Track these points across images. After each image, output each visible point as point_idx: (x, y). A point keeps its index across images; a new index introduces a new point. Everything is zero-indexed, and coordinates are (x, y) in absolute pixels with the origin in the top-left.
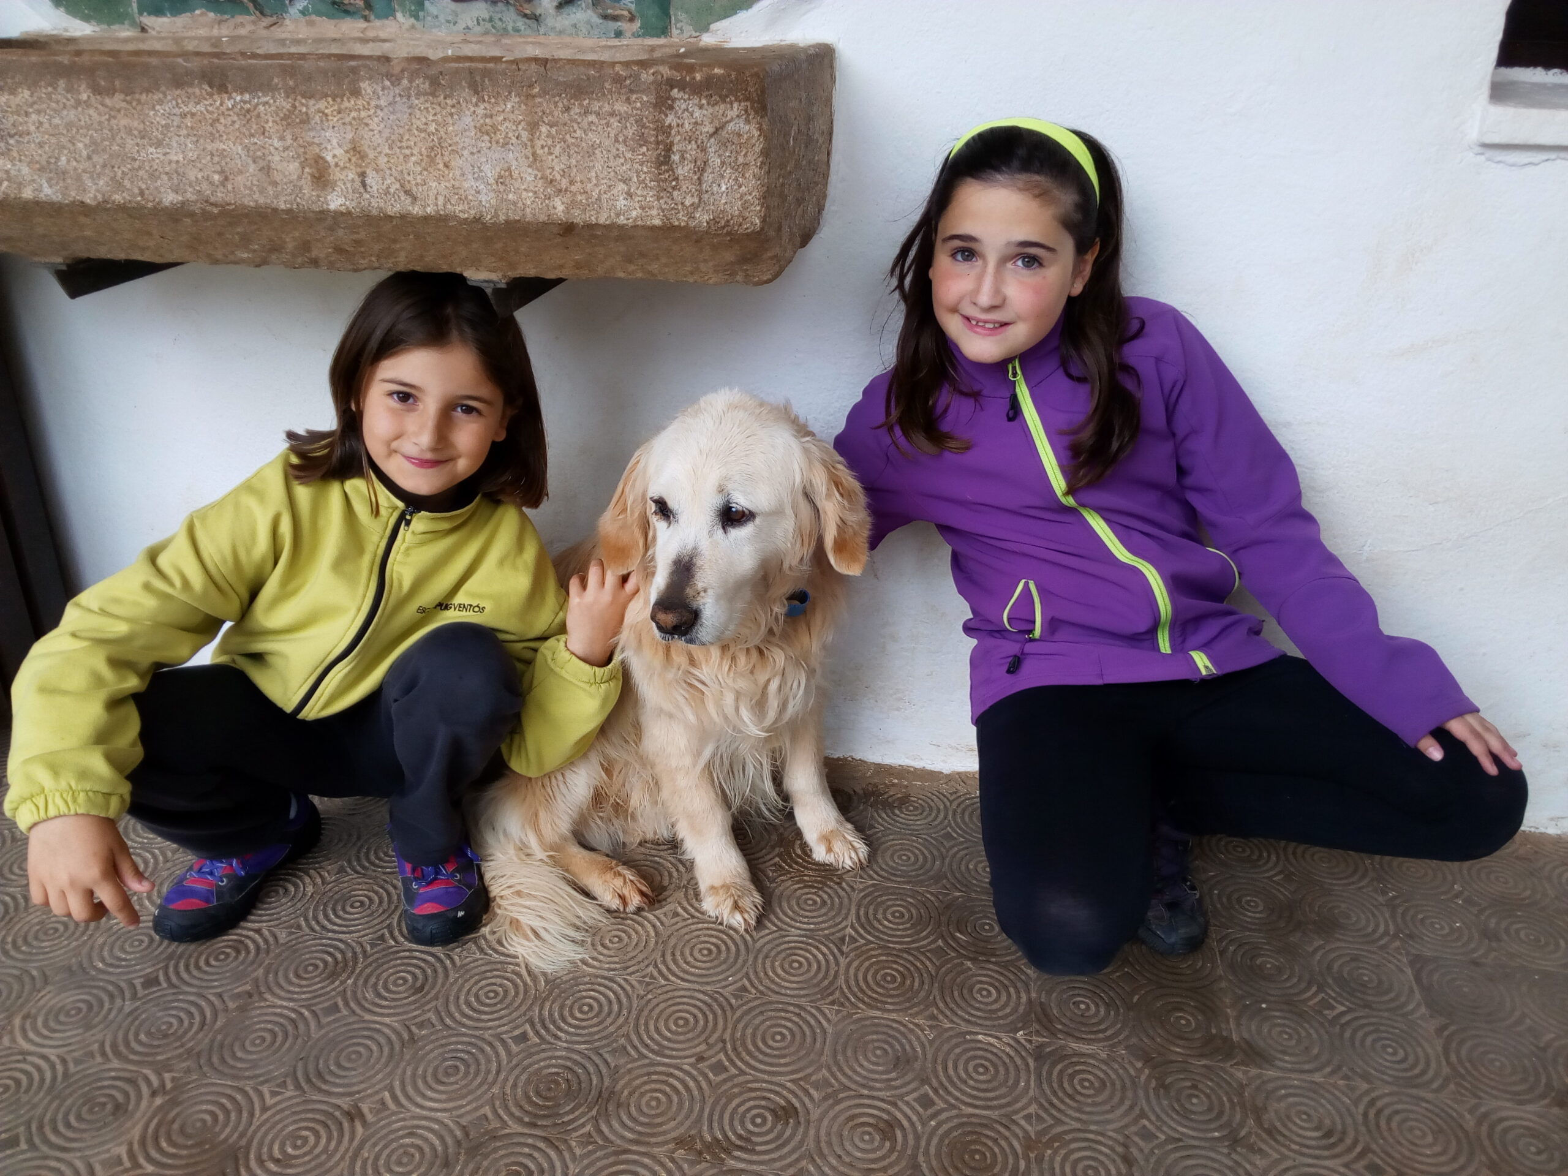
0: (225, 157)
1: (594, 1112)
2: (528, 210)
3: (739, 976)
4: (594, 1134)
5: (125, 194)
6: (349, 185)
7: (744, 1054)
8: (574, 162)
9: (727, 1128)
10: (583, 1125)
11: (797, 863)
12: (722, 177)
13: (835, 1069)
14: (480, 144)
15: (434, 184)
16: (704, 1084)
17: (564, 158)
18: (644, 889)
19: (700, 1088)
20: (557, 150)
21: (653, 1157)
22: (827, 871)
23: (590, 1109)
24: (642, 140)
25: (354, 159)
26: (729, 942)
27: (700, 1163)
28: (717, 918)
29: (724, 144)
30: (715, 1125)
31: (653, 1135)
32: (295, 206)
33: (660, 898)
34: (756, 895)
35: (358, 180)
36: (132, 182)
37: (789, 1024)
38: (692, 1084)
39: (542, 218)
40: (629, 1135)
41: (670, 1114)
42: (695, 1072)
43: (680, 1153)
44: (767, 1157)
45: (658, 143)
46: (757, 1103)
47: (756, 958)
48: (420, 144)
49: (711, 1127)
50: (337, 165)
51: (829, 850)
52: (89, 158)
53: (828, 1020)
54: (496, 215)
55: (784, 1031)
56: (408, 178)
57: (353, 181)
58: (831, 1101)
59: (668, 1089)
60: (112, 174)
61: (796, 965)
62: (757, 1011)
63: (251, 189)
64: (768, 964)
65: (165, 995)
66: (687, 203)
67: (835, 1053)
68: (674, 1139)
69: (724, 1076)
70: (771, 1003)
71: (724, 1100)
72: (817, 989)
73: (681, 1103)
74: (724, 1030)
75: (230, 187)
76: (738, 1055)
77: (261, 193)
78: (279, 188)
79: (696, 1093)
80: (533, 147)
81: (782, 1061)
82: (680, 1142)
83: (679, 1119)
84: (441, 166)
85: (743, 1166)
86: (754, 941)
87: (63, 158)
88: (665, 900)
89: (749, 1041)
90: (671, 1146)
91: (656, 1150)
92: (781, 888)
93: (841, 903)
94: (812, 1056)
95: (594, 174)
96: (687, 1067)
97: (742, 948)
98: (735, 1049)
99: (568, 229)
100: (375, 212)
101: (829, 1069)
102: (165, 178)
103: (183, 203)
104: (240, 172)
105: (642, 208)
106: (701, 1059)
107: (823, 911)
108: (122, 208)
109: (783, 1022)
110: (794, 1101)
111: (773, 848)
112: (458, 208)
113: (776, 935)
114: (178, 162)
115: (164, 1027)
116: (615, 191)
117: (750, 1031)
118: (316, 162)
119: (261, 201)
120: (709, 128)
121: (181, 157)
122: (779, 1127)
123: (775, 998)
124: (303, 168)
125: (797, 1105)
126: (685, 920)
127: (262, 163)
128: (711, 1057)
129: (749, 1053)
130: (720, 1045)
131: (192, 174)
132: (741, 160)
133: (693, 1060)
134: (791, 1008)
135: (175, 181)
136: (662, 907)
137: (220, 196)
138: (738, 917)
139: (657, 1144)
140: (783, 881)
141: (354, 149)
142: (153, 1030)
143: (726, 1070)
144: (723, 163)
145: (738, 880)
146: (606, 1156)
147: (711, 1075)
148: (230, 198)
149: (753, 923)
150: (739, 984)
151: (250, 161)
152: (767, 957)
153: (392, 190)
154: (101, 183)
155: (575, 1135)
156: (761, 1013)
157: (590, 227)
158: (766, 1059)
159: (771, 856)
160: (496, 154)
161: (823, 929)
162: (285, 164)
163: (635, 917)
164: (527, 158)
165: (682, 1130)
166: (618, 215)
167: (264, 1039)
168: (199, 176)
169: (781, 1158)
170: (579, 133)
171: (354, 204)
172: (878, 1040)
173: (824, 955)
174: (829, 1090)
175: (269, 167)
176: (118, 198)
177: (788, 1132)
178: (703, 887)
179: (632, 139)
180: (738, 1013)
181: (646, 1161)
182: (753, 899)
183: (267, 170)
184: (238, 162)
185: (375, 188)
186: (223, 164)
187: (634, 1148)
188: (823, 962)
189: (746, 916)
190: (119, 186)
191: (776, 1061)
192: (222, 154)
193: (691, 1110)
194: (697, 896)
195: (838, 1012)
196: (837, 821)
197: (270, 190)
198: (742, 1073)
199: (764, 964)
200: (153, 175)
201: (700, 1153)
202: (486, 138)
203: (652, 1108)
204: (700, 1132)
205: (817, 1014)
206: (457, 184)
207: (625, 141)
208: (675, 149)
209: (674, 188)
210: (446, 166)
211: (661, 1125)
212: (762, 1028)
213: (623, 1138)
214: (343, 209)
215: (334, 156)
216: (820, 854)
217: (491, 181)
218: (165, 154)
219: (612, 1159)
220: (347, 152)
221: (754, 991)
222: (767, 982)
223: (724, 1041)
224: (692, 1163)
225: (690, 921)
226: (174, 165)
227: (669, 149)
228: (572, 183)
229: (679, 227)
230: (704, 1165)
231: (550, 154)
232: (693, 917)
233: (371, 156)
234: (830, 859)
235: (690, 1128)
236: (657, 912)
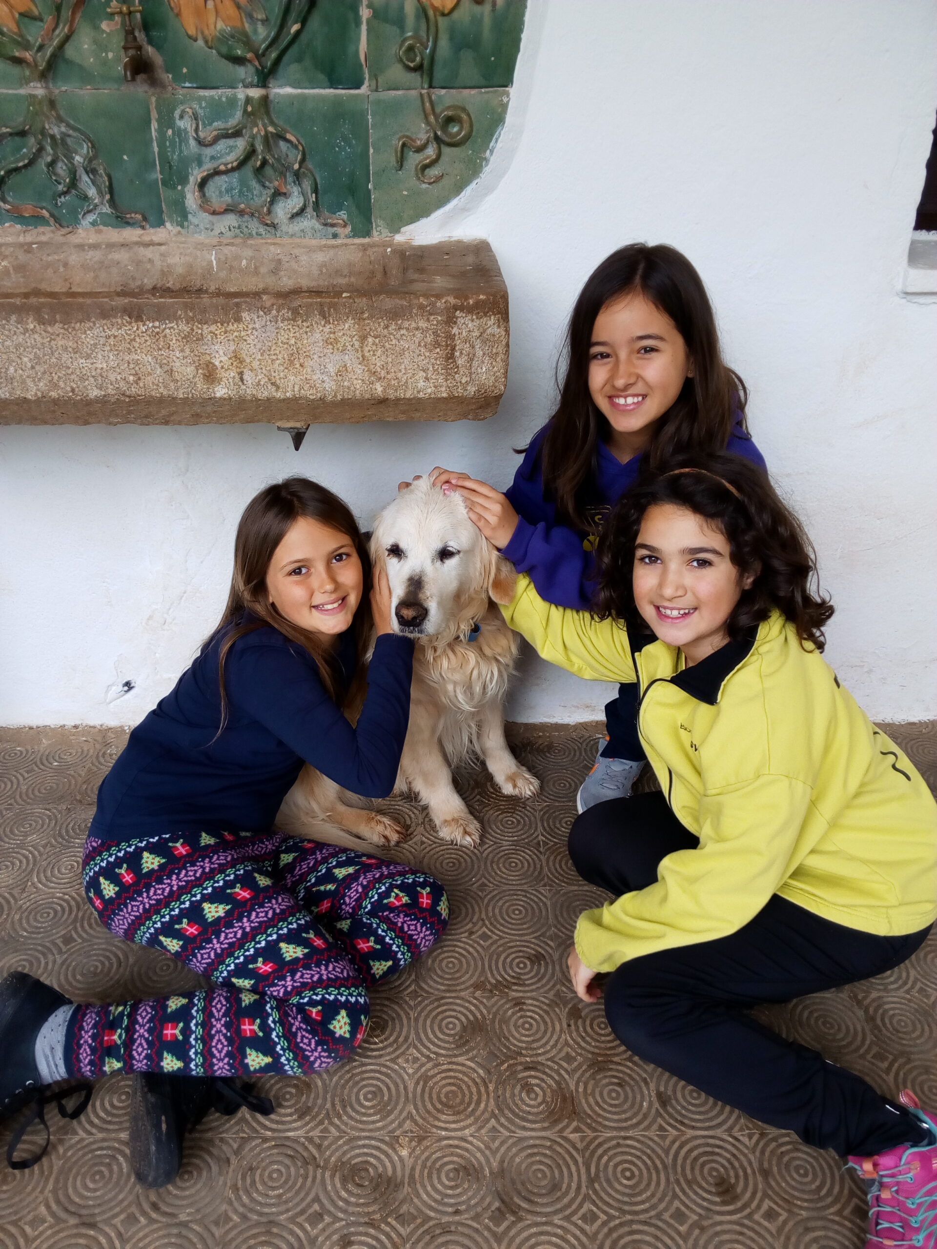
0: (138, 364)
1: (413, 977)
2: (358, 392)
3: (478, 876)
4: (418, 990)
5: (59, 391)
6: (231, 380)
7: (498, 926)
8: (390, 360)
9: (503, 973)
10: (409, 986)
11: (492, 798)
12: (483, 362)
13: (559, 926)
14: (325, 351)
15: (292, 378)
16: (479, 948)
17: (383, 358)
18: (398, 829)
19: (477, 951)
20: (379, 353)
21: (462, 999)
22: (514, 801)
23: (410, 976)
24: (437, 344)
25: (235, 363)
26: (465, 856)
27: (493, 997)
28: (452, 841)
29: (484, 342)
30: (495, 972)
31: (458, 985)
32: (190, 396)
33: (409, 832)
34: (475, 822)
35: (237, 377)
36: (65, 384)
37: (521, 903)
38: (471, 949)
39: (367, 396)
40: (443, 988)
41: (463, 971)
42: (471, 942)
43: (478, 993)
44: (534, 987)
45: (447, 346)
46: (517, 954)
47: (485, 863)
48: (283, 352)
49: (493, 975)
50: (222, 367)
51: (515, 786)
52: (33, 367)
53: (545, 897)
54: (335, 396)
55: (520, 908)
56: (274, 374)
57: (234, 378)
58: (563, 947)
59: (457, 955)
60: (50, 378)
61: (514, 864)
62: (498, 898)
63: (158, 385)
64: (495, 867)
65: (83, 947)
66: (463, 381)
67: (556, 917)
68: (472, 985)
69: (490, 941)
70: (504, 891)
71: (495, 956)
72: (532, 878)
73: (468, 963)
74: (480, 913)
75: (141, 385)
76: (495, 927)
77: (165, 387)
78: (179, 383)
79: (476, 954)
80: (362, 351)
81: (524, 926)
82: (477, 986)
83: (470, 973)
84: (298, 366)
85: (521, 994)
86: (482, 853)
87: (12, 369)
88: (412, 834)
89: (499, 918)
90: (471, 989)
91: (462, 994)
92: (487, 816)
93: (530, 820)
94: (542, 921)
95: (403, 367)
96: (464, 939)
97: (474, 858)
98: (491, 924)
99: (383, 402)
100: (249, 398)
101: (556, 927)
102: (92, 379)
103: (105, 396)
104: (150, 374)
105: (435, 387)
106: (471, 933)
107: (520, 827)
108: (55, 402)
109: (517, 902)
110: (540, 950)
111: (473, 789)
112: (309, 393)
113: (494, 847)
114: (102, 368)
115: (92, 969)
116: (417, 377)
117: (497, 911)
118: (207, 366)
119: (165, 393)
120: (477, 334)
121: (105, 365)
122: (536, 967)
123: (506, 888)
124: (197, 370)
125: (543, 952)
126: (430, 845)
127: (166, 368)
128: (477, 931)
129: (502, 925)
130: (481, 923)
131: (112, 377)
132: (494, 351)
133: (466, 934)
134: (519, 893)
135: (100, 381)
136: (411, 839)
137: (134, 390)
138: (468, 838)
139: (461, 990)
140: (487, 811)
141: (236, 357)
142: (85, 972)
143: (490, 937)
144: (484, 354)
145: (462, 815)
146: (431, 1003)
147: (481, 942)
148: (141, 392)
149: (478, 841)
150: (480, 882)
151: (157, 366)
152: (492, 862)
153: (262, 383)
154: (41, 384)
155: (406, 993)
156: (501, 898)
157: (398, 400)
158: (513, 927)
159: (474, 795)
160: (337, 357)
161: (524, 839)
162: (184, 368)
163: (396, 848)
164: (358, 358)
165: (475, 978)
166: (419, 392)
167: (169, 966)
168: (119, 378)
169: (543, 986)
170: (394, 342)
171: (234, 392)
172: (580, 905)
173: (530, 856)
174: (560, 940)
175: (172, 370)
176: (54, 394)
177: (542, 970)
178: (437, 822)
179: (431, 344)
180: (486, 901)
181: (458, 1001)
182: (474, 826)
183: (171, 372)
184: (149, 367)
185: (250, 382)
186: (137, 368)
187: (448, 995)
188: (530, 860)
189: (473, 837)
190: (56, 386)
191: (521, 927)
192: (137, 362)
193: (476, 966)
194: (434, 828)
195: (550, 890)
196: (517, 766)
197: (172, 386)
198: (501, 938)
199: (492, 867)
200: (83, 378)
201: (491, 991)
202: (330, 347)
203: (450, 968)
204: (487, 978)
205: (537, 894)
206: (308, 377)
207: (425, 346)
208: (457, 348)
209: (456, 373)
210: (301, 365)
211: (460, 977)
212: (505, 908)
213: (438, 990)
214: (225, 396)
215: (221, 362)
216: (508, 789)
217: (333, 374)
218: (92, 364)
219: (436, 1004)
220: (230, 359)
221: (491, 885)
222: (498, 878)
223: (483, 920)
224: (488, 998)
225: (434, 846)
226: (99, 371)
227: (453, 349)
228: (388, 373)
229: (458, 397)
230: (496, 998)
231: (374, 355)
232: (435, 843)
233: (248, 361)
234: (516, 792)
235: (479, 977)
236: (410, 842)
